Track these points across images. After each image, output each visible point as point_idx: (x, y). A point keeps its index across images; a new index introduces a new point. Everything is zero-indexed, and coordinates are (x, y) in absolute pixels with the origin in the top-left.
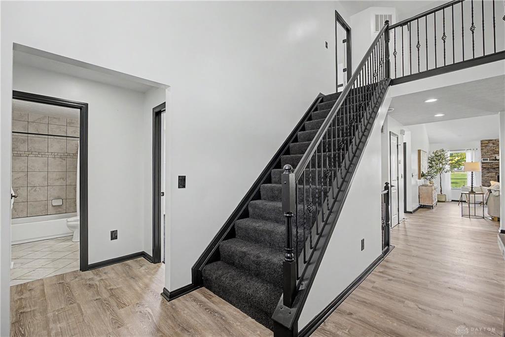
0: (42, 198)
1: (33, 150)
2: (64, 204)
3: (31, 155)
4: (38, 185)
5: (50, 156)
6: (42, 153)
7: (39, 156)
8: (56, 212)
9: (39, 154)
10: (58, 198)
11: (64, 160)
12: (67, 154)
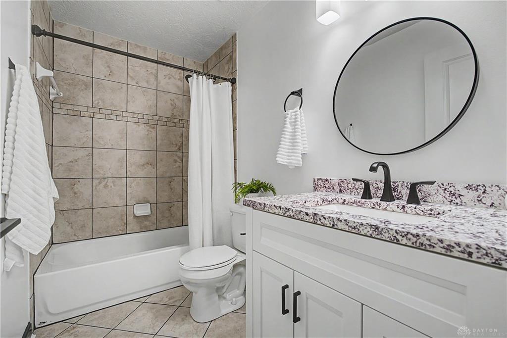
0: (118, 202)
1: (101, 105)
2: (154, 212)
3: (99, 116)
4: (110, 176)
5: (130, 119)
6: (118, 113)
7: (112, 117)
8: (141, 228)
9: (112, 114)
10: (145, 201)
11: (154, 128)
12: (157, 117)
